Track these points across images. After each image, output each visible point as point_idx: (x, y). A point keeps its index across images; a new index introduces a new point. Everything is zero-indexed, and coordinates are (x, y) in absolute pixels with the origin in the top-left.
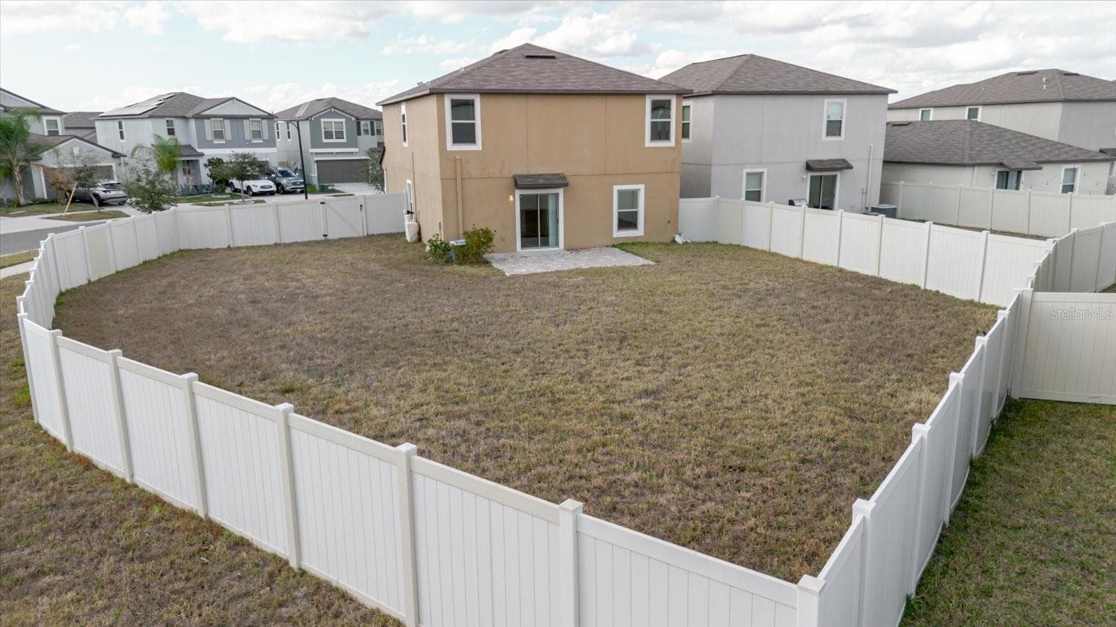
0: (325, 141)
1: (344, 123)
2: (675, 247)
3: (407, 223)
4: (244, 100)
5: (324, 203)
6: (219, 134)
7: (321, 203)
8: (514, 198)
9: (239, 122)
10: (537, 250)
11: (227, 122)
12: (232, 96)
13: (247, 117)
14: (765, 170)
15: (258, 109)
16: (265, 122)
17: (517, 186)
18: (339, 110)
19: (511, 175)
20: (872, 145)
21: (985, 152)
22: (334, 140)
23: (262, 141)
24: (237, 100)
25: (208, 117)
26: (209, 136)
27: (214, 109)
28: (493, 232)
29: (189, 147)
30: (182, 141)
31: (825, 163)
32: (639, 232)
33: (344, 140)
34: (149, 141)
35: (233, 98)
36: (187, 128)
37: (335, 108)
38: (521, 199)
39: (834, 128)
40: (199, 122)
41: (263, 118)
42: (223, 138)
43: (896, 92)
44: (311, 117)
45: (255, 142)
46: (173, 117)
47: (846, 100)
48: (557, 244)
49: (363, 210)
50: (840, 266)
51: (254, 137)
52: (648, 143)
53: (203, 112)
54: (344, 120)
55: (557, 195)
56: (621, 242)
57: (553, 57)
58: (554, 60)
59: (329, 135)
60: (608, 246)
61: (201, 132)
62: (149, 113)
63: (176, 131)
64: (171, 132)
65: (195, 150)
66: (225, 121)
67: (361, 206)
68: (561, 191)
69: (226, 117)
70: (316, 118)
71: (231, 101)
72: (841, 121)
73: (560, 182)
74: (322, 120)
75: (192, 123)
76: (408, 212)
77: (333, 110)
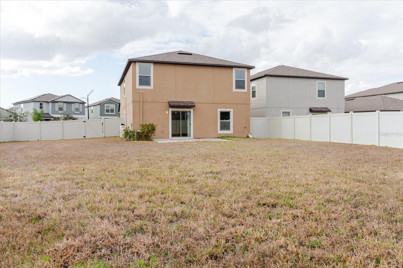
0: (106, 113)
1: (114, 107)
2: (248, 139)
3: (121, 129)
4: (73, 96)
5: (85, 122)
6: (61, 109)
7: (84, 122)
8: (169, 112)
9: (70, 104)
10: (180, 138)
11: (65, 104)
12: (68, 94)
13: (74, 103)
14: (291, 111)
15: (79, 99)
16: (81, 105)
17: (171, 107)
18: (112, 101)
19: (167, 101)
20: (339, 102)
21: (390, 106)
22: (110, 113)
23: (79, 113)
24: (70, 95)
25: (57, 102)
26: (57, 109)
27: (60, 99)
28: (156, 126)
29: (48, 114)
30: (45, 112)
31: (318, 109)
32: (231, 132)
33: (114, 113)
34: (31, 111)
35: (68, 95)
36: (48, 106)
37: (111, 100)
38: (172, 113)
39: (321, 94)
40: (53, 104)
41: (80, 103)
42: (62, 111)
43: (348, 79)
44: (101, 103)
45: (76, 112)
46: (42, 102)
47: (326, 81)
48: (190, 136)
49: (103, 125)
50: (331, 141)
51: (76, 111)
52: (234, 90)
53: (55, 100)
54: (115, 105)
55: (190, 112)
56: (222, 136)
57: (191, 54)
58: (191, 55)
59: (107, 111)
60: (215, 138)
61: (53, 108)
62: (33, 100)
63: (43, 107)
64: (41, 108)
65: (50, 115)
66: (64, 104)
67: (102, 123)
68: (192, 110)
69: (64, 102)
70: (103, 104)
71: (68, 96)
72: (324, 91)
73: (191, 106)
74: (105, 105)
75: (50, 104)
76: (122, 124)
77: (110, 101)
